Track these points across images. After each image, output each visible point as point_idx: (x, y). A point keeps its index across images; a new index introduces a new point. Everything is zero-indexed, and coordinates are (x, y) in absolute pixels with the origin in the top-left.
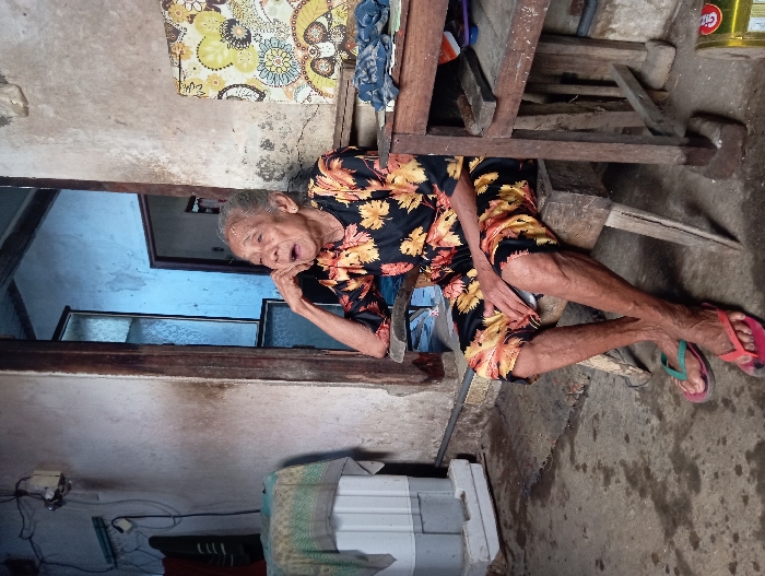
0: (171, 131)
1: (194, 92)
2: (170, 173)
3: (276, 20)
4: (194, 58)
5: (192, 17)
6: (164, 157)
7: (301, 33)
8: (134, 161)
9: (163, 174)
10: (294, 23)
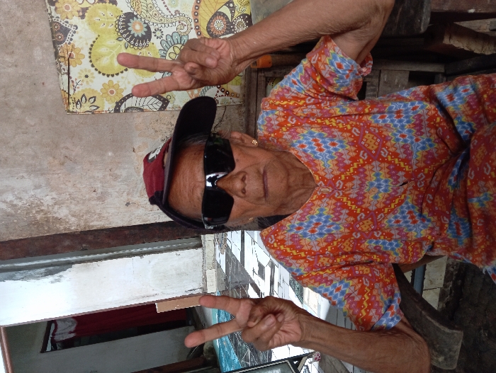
0: (56, 162)
1: (86, 107)
2: (57, 218)
3: (177, 12)
4: (86, 63)
5: (84, 10)
6: (48, 198)
7: (204, 25)
8: (9, 210)
9: (48, 221)
10: (196, 14)
